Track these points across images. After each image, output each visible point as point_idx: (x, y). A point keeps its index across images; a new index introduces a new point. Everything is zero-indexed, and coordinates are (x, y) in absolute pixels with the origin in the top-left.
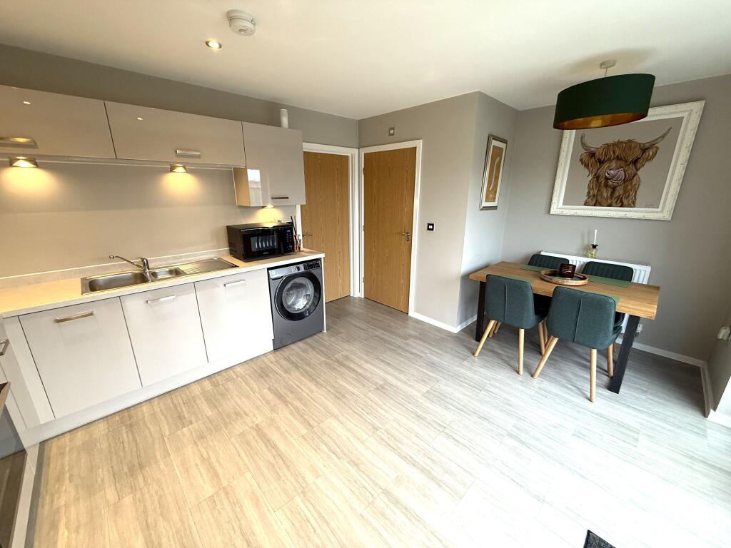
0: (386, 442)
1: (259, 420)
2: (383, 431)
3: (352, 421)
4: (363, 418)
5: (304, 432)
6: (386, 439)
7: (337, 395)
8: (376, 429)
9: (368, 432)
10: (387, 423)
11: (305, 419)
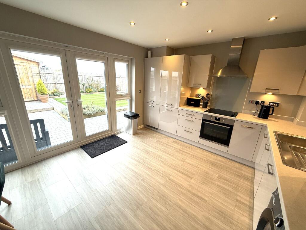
0: (139, 175)
1: (192, 181)
2: (140, 179)
3: (153, 183)
4: (148, 184)
5: (171, 177)
6: (139, 176)
7: (164, 198)
8: (143, 180)
9: (146, 178)
10: (138, 183)
11: (174, 182)
